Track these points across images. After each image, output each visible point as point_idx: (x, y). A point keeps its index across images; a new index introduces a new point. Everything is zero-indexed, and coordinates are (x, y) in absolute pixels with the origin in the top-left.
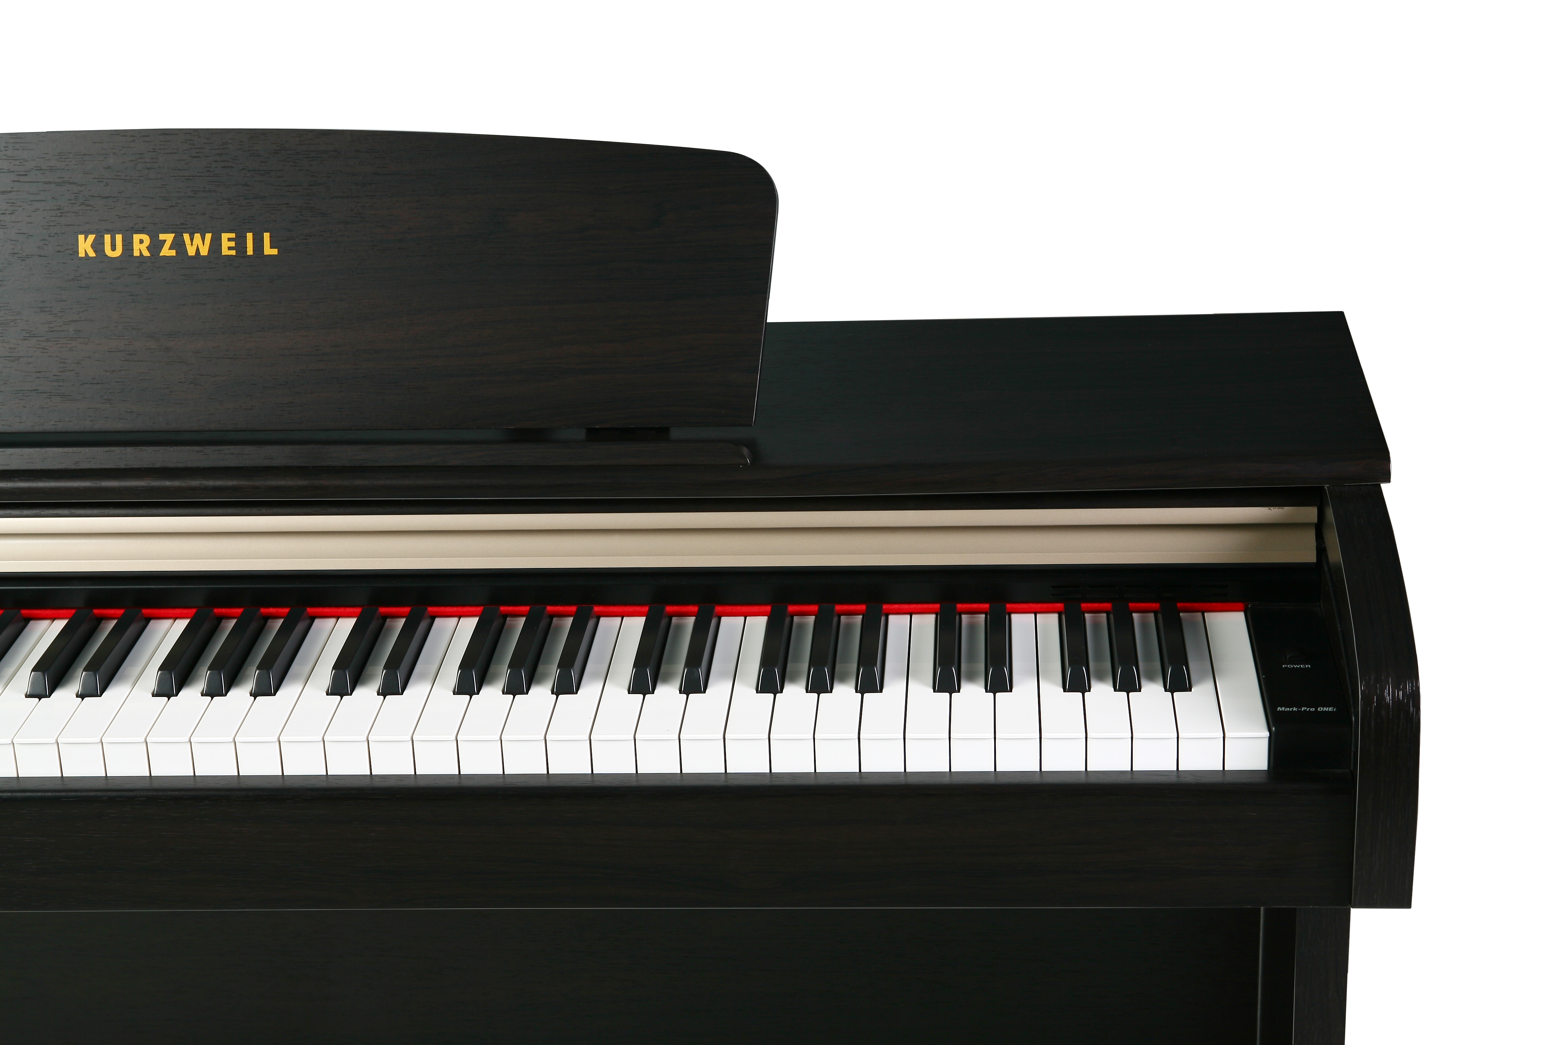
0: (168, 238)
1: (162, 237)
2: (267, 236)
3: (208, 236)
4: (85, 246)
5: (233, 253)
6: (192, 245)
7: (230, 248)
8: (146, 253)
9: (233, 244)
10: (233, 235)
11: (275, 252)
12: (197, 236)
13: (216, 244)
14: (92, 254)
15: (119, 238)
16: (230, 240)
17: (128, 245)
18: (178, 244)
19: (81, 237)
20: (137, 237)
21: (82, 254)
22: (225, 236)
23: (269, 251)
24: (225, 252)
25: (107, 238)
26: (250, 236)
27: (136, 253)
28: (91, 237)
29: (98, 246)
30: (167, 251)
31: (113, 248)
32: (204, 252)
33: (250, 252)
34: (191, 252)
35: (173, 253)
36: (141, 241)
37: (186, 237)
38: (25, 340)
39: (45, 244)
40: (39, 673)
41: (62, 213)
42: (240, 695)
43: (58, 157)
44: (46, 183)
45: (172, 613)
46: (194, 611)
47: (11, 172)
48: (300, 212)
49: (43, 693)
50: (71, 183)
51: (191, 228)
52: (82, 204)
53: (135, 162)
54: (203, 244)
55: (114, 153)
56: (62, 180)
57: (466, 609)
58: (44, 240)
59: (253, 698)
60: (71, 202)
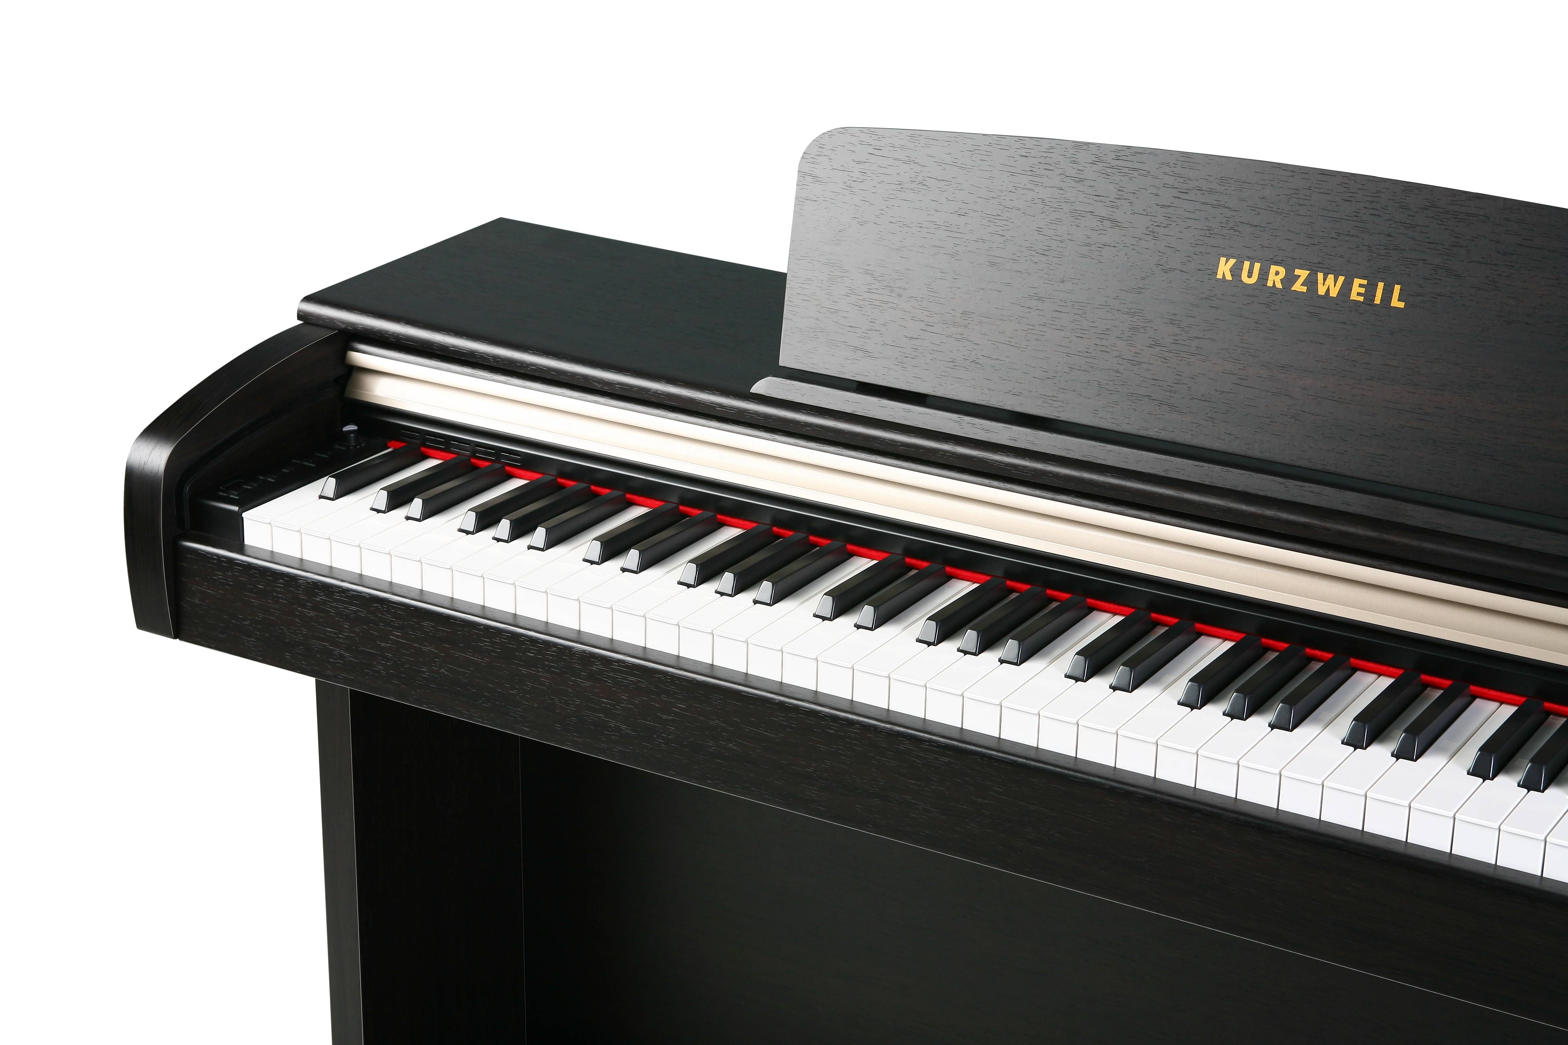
0: (1303, 274)
1: (1297, 272)
2: (1397, 288)
3: (1341, 279)
4: (1224, 268)
5: (1361, 299)
6: (1324, 284)
7: (1359, 294)
8: (1279, 285)
9: (1362, 290)
10: (1365, 282)
11: (1401, 305)
12: (1331, 277)
13: (1347, 288)
14: (1229, 277)
15: (1257, 266)
16: (1361, 286)
17: (1264, 275)
18: (1311, 283)
19: (1223, 260)
20: (1274, 268)
21: (1220, 276)
22: (1357, 282)
23: (1396, 303)
24: (1354, 296)
25: (1247, 264)
26: (1381, 285)
27: (1270, 284)
28: (1232, 261)
29: (1236, 271)
30: (1298, 287)
31: (1250, 275)
32: (1334, 293)
33: (1377, 301)
34: (1322, 291)
35: (1304, 289)
36: (1277, 273)
37: (1320, 276)
38: (1150, 347)
39: (1188, 261)
40: (1082, 658)
41: (1211, 234)
42: (1259, 723)
43: (1220, 180)
44: (1203, 203)
45: (1222, 634)
46: (1243, 635)
47: (1174, 188)
48: (1436, 271)
49: (1081, 677)
50: (1226, 207)
51: (1327, 268)
52: (1231, 228)
53: (1289, 197)
54: (1335, 286)
55: (1272, 185)
56: (1219, 203)
57: (1509, 696)
58: (1189, 257)
59: (1270, 729)
60: (1222, 225)
